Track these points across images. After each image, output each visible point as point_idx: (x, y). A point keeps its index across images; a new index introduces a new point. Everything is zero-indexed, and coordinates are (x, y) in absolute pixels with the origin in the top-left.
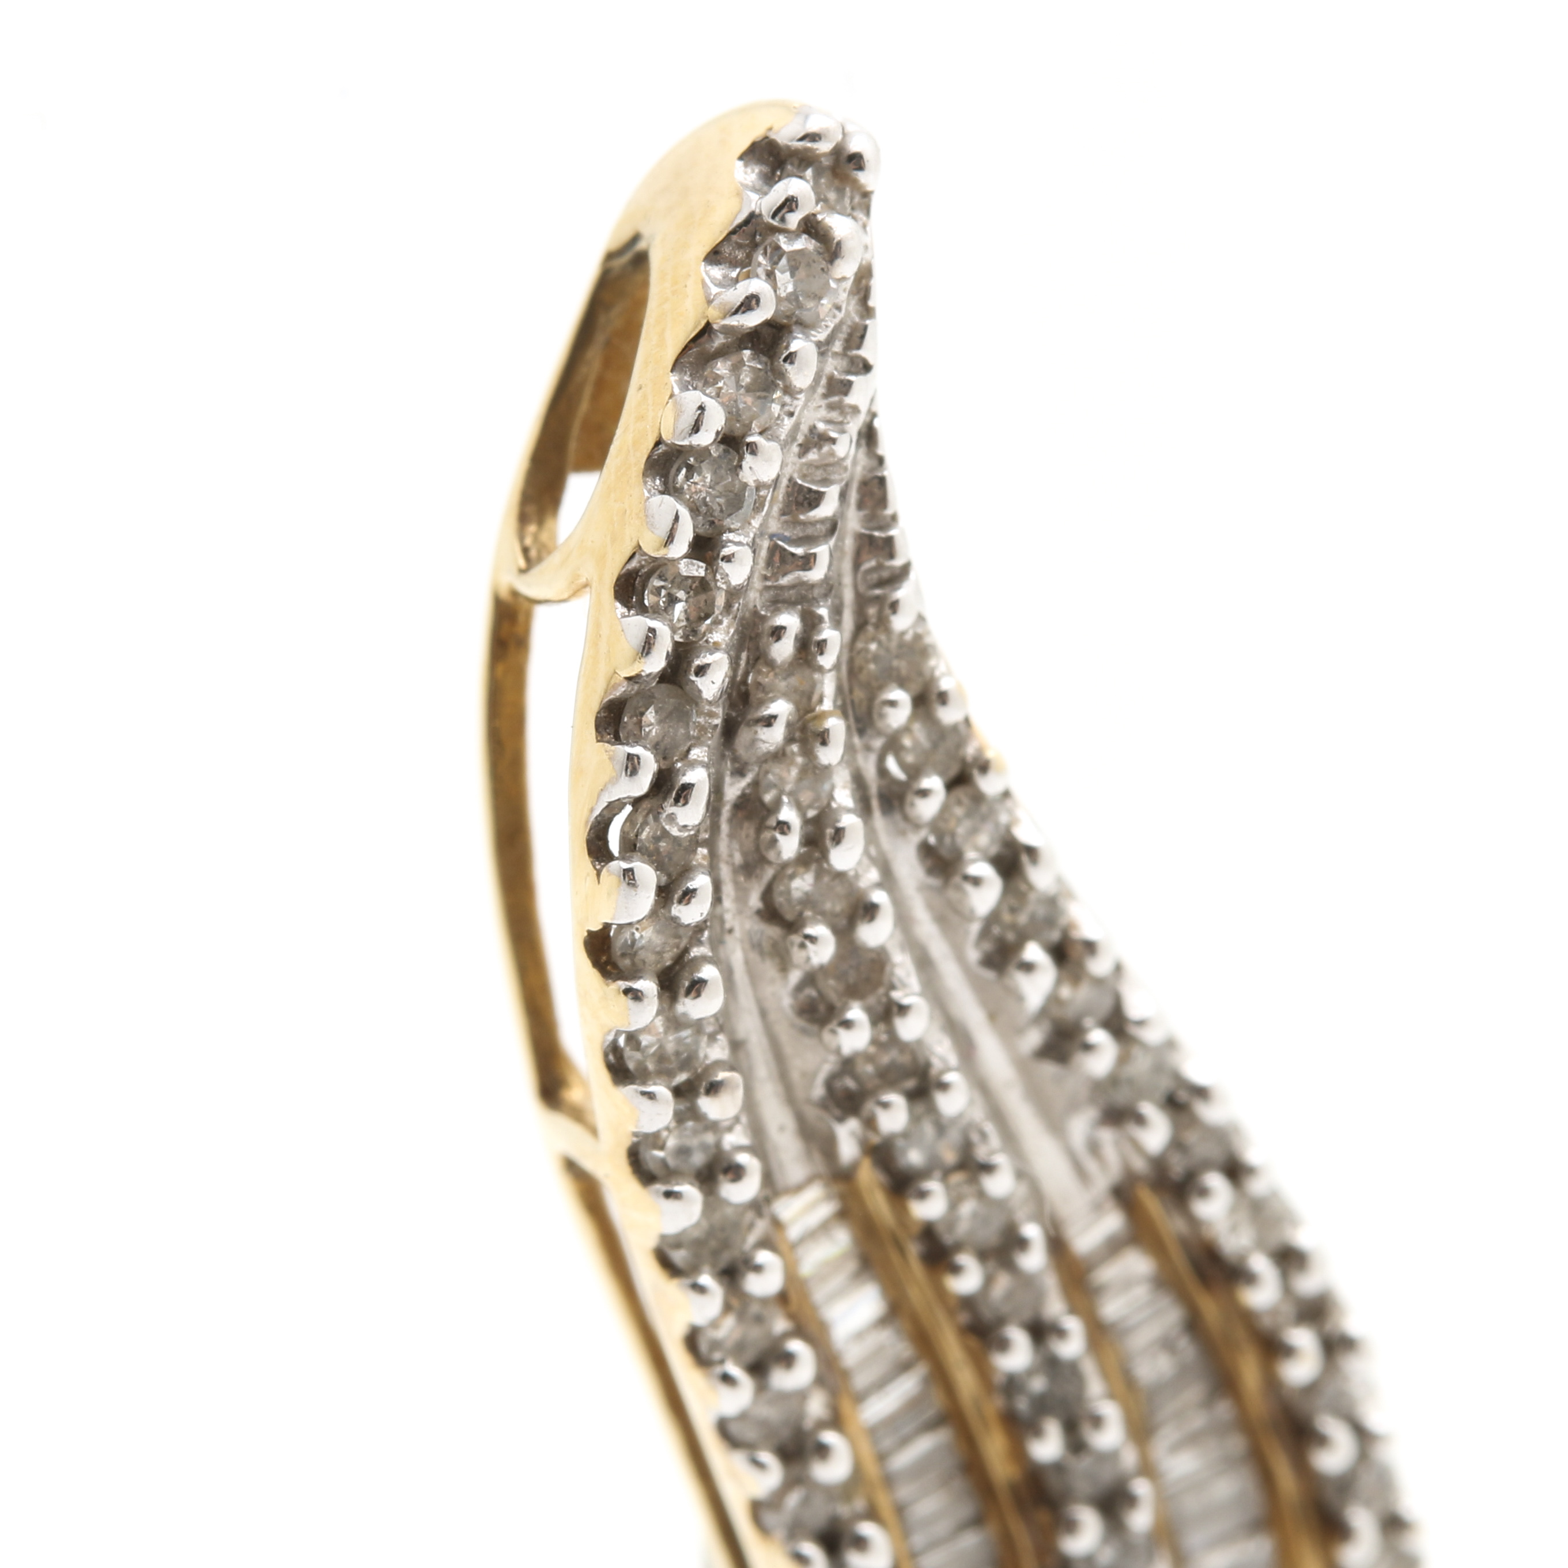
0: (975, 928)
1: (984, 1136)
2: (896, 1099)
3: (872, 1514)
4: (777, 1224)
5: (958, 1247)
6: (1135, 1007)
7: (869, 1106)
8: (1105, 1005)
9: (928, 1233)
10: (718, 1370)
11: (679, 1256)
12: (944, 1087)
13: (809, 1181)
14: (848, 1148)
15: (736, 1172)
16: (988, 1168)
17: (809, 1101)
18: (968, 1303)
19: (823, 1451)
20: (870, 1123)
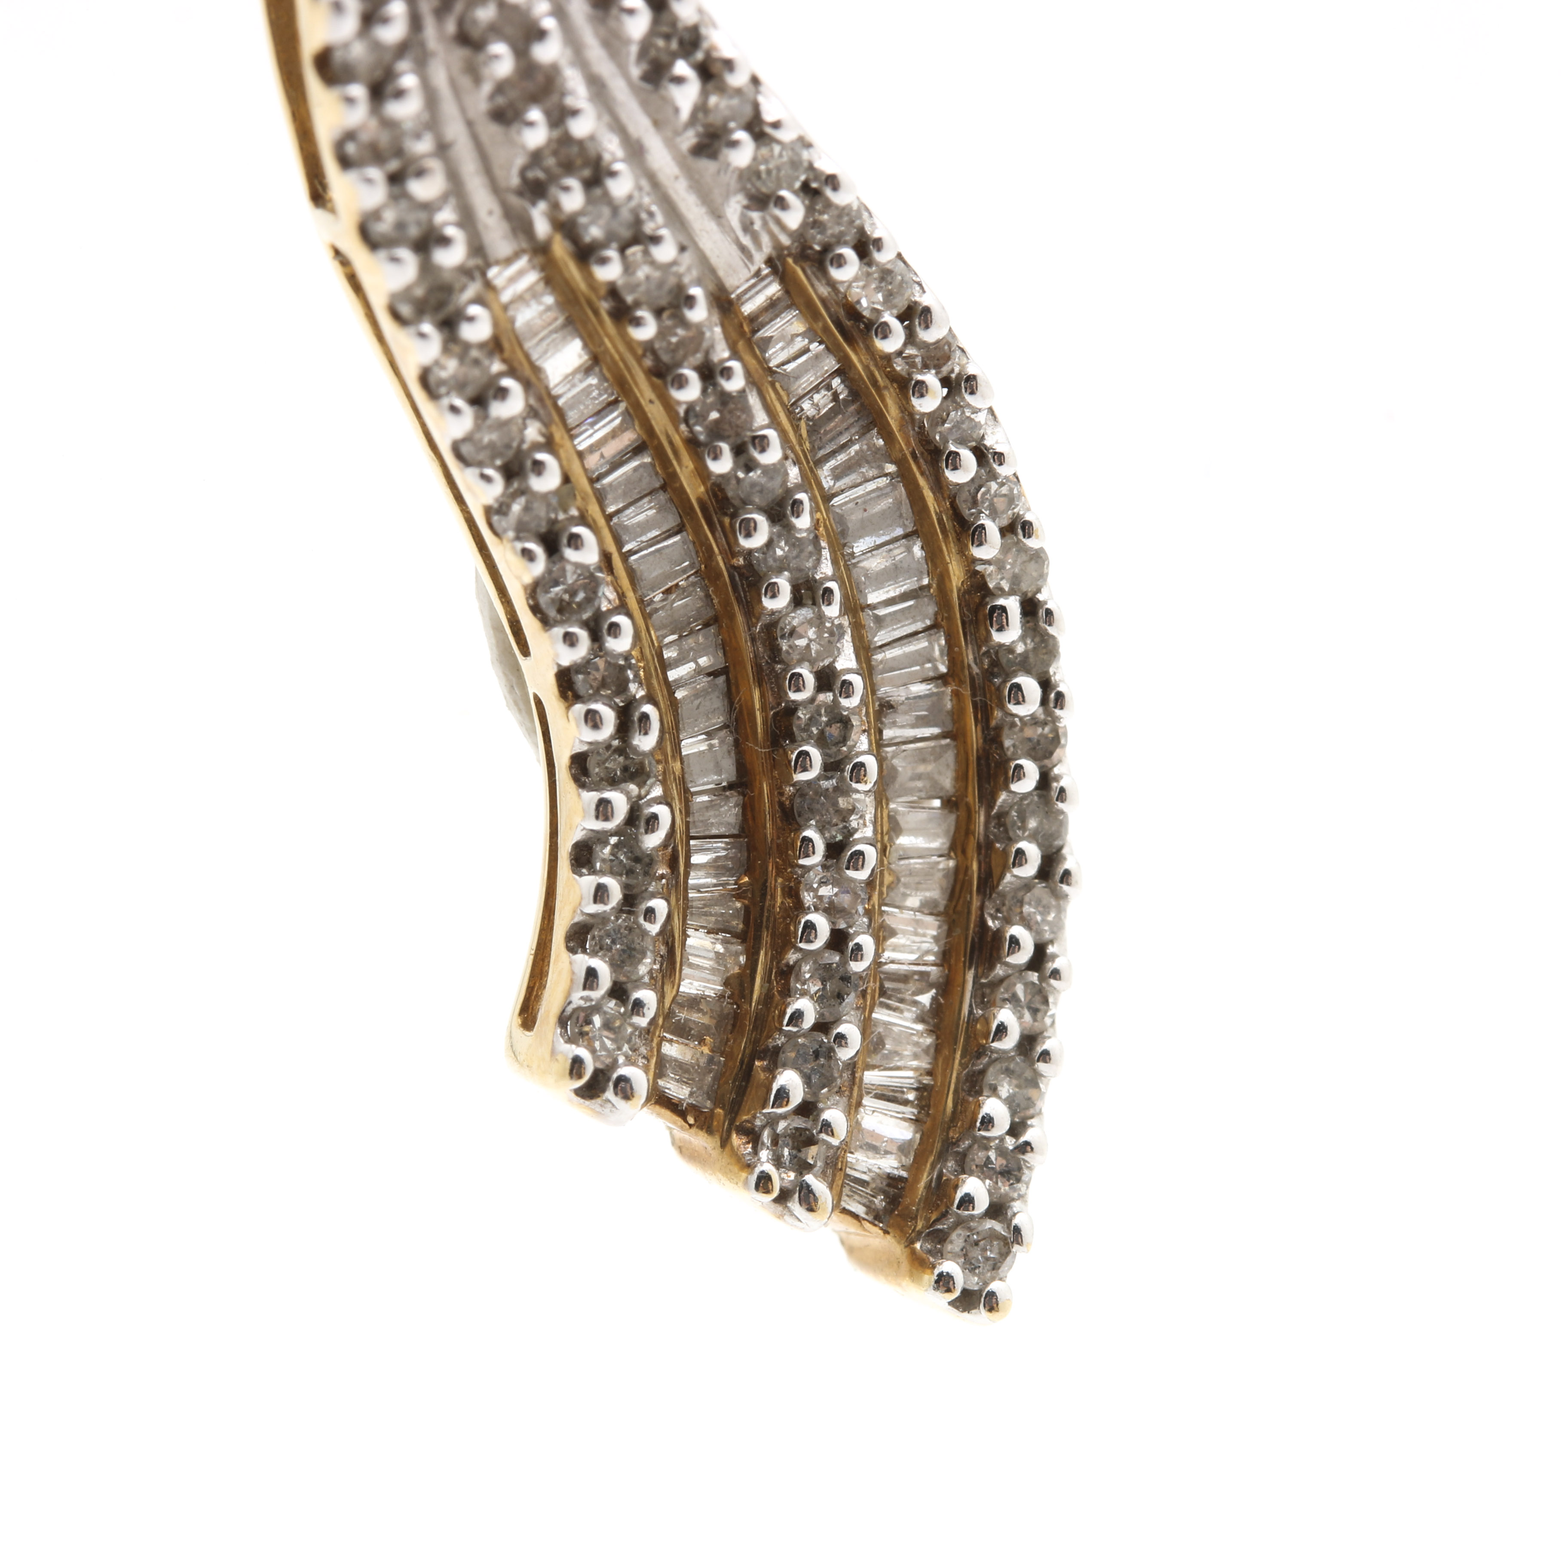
0: (634, 49)
1: (651, 215)
2: (573, 183)
3: (583, 520)
4: (488, 285)
5: (637, 304)
6: (769, 114)
7: (553, 190)
8: (747, 112)
9: (613, 291)
10: (445, 402)
11: (406, 310)
12: (613, 174)
13: (516, 255)
14: (542, 227)
15: (445, 241)
16: (656, 240)
17: (508, 190)
18: (649, 347)
19: (539, 467)
20: (556, 206)
